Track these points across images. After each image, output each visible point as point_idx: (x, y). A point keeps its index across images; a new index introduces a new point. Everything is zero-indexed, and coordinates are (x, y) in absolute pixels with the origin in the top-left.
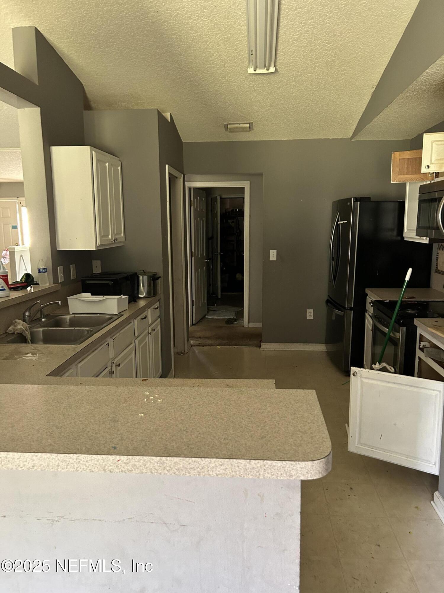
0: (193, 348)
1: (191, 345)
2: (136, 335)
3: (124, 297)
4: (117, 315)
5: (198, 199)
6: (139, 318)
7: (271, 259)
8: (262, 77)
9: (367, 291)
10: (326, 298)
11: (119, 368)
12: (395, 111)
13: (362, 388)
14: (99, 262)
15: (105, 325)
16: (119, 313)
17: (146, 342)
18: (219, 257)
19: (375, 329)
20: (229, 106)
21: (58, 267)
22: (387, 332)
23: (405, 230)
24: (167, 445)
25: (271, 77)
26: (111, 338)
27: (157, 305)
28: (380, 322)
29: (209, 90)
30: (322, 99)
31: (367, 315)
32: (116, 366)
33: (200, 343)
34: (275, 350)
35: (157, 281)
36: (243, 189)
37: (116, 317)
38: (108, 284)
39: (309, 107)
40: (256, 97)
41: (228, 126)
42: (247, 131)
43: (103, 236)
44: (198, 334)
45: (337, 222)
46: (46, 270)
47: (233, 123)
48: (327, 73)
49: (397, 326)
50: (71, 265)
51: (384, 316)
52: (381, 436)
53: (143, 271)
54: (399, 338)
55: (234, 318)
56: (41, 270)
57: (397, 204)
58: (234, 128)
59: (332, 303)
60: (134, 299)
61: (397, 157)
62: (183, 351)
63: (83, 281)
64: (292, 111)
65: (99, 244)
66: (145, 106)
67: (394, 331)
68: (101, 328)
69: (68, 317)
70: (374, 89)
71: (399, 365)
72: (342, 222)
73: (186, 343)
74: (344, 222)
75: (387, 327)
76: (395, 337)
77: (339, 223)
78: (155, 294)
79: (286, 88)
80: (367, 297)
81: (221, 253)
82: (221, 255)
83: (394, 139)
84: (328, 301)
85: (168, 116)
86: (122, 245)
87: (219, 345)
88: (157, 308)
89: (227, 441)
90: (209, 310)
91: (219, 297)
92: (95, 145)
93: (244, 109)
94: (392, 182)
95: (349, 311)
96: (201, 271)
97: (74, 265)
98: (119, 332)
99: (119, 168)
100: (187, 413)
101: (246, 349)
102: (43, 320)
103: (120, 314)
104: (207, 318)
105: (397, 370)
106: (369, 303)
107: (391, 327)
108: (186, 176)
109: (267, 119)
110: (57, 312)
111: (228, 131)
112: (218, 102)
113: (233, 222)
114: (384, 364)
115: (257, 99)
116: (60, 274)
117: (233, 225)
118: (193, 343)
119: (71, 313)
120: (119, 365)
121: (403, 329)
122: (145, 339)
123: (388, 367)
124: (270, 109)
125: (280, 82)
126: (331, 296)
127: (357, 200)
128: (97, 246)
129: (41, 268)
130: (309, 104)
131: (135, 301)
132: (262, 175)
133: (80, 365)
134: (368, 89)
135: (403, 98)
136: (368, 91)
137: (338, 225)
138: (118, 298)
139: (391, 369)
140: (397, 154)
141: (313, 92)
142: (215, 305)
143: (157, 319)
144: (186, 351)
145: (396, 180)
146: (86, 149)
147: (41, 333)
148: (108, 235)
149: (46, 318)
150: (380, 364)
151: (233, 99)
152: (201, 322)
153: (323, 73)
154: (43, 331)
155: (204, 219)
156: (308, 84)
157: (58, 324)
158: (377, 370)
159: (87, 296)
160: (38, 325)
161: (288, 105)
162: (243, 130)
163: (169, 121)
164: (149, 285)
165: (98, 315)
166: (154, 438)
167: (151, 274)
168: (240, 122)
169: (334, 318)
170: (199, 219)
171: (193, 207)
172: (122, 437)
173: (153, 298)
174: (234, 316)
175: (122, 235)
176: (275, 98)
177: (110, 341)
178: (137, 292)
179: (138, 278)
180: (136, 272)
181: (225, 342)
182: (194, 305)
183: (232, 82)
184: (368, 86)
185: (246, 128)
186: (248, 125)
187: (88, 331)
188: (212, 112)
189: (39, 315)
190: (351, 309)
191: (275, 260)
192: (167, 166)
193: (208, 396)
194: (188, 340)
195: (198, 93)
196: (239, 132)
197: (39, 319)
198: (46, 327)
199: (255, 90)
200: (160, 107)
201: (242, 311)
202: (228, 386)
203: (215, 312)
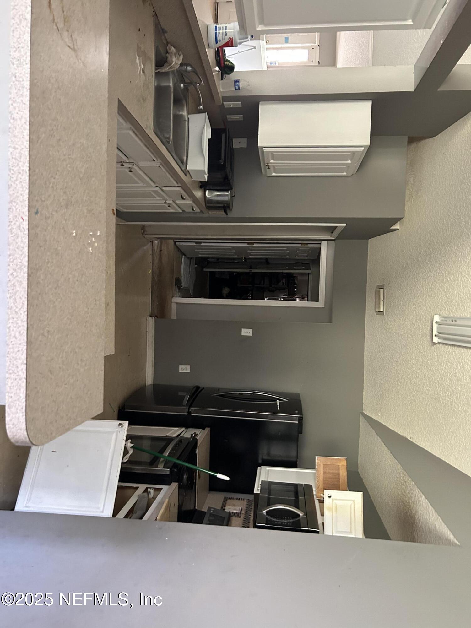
0: (150, 244)
1: (153, 241)
2: (164, 188)
3: (206, 177)
4: (187, 169)
5: (309, 251)
6: (183, 192)
7: (243, 331)
8: (429, 328)
9: (208, 430)
10: (202, 385)
11: (127, 170)
12: (387, 460)
13: (106, 433)
14: (245, 146)
15: (175, 157)
16: (188, 171)
17: (156, 198)
18: (248, 271)
19: (169, 440)
20: (402, 292)
21: (240, 102)
22: (164, 454)
23: (268, 468)
24: (41, 270)
25: (429, 338)
26: (161, 164)
27: (197, 209)
28: (175, 446)
29: (420, 272)
30: (403, 387)
31: (183, 429)
32: (130, 168)
33: (154, 250)
34: (147, 332)
35: (223, 211)
36: (317, 300)
37: (184, 168)
38: (221, 159)
39: (395, 373)
40: (410, 321)
41: (382, 290)
42: (375, 309)
43: (273, 154)
44: (164, 248)
45: (278, 399)
46: (238, 89)
47: (385, 294)
48: (428, 394)
49: (170, 465)
50: (242, 116)
51: (181, 451)
52: (55, 452)
53: (234, 196)
54: (159, 467)
55: (182, 286)
56: (238, 83)
57: (294, 460)
58: (380, 296)
59: (196, 391)
60: (203, 186)
61: (342, 463)
62: (146, 233)
63: (224, 131)
64: (392, 356)
65: (264, 150)
66: (408, 203)
67: (165, 462)
68: (172, 154)
69: (185, 113)
70: (409, 439)
71: (131, 467)
72: (278, 404)
73: (156, 236)
74: (278, 407)
75: (169, 455)
76: (159, 462)
77: (278, 401)
78: (209, 208)
79: (416, 352)
80: (201, 430)
81: (252, 272)
82: (249, 272)
83: (359, 455)
84: (198, 387)
85: (397, 226)
86: (263, 172)
87: (153, 272)
88: (193, 210)
89: (46, 334)
90: (191, 259)
91: (205, 270)
92: (370, 150)
93: (398, 307)
94: (316, 457)
95: (187, 411)
96: (233, 252)
97: (242, 119)
98: (167, 171)
99: (345, 174)
100: (77, 283)
101: (148, 299)
102: (182, 85)
103: (186, 172)
104: (182, 257)
105: (125, 466)
106: (195, 432)
107: (170, 459)
108: (334, 241)
109: (386, 330)
110: (190, 100)
111: (377, 288)
112: (407, 280)
113: (283, 283)
114: (131, 452)
115: (408, 322)
116: (233, 104)
117: (280, 284)
118: (155, 243)
119: (189, 116)
120: (130, 171)
121: (167, 471)
122: (159, 197)
123: (128, 456)
124: (396, 334)
125: (422, 347)
126: (202, 391)
127: (300, 420)
128: (262, 147)
129: (240, 84)
130: (399, 373)
131: (201, 187)
132: (330, 322)
133: (131, 133)
134: (410, 433)
135: (398, 469)
136: (408, 432)
137: (276, 400)
138: (204, 171)
139: (126, 458)
140: (345, 463)
141: (410, 378)
142: (196, 265)
143: (181, 209)
144: (146, 236)
145: (318, 461)
146: (367, 142)
147: (167, 84)
148: (273, 160)
149: (183, 89)
150: (131, 447)
151: (409, 297)
152: (178, 250)
153: (428, 390)
154: (169, 87)
155: (288, 257)
156: (419, 375)
157: (178, 102)
158: (125, 444)
159: (208, 134)
160: (176, 80)
161: (399, 353)
162: (377, 305)
163: (391, 228)
164: (218, 202)
165: (186, 148)
166: (48, 253)
167: (231, 205)
168: (385, 302)
169: (180, 393)
170: (288, 252)
171: (301, 246)
172: (49, 217)
173: (204, 206)
174: (183, 286)
175: (274, 174)
176: (407, 340)
177: (158, 163)
178: (211, 189)
179: (227, 190)
180: (233, 187)
181: (156, 278)
182: (196, 244)
183: (426, 297)
184: (413, 433)
185: (379, 308)
186: (382, 310)
187: (169, 138)
188: (397, 273)
189: (187, 80)
190: (189, 413)
191: (242, 335)
192: (345, 225)
193: (96, 301)
194: (158, 238)
195: (418, 261)
196: (375, 300)
197: (183, 81)
198: (174, 89)
199: (416, 320)
200: (405, 220)
201: (190, 297)
202: (108, 304)
203: (189, 265)
